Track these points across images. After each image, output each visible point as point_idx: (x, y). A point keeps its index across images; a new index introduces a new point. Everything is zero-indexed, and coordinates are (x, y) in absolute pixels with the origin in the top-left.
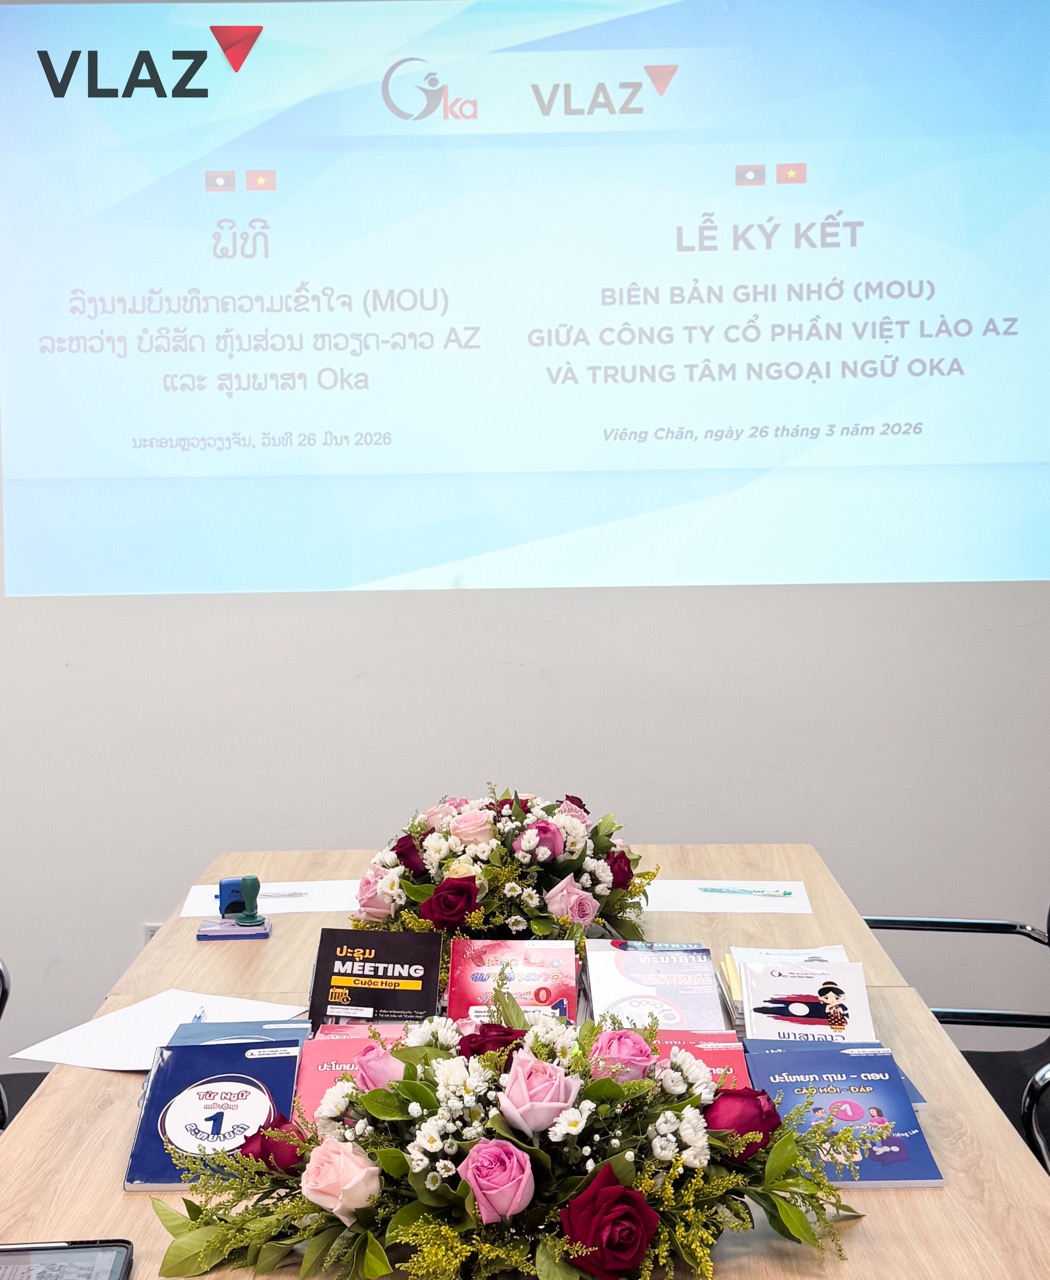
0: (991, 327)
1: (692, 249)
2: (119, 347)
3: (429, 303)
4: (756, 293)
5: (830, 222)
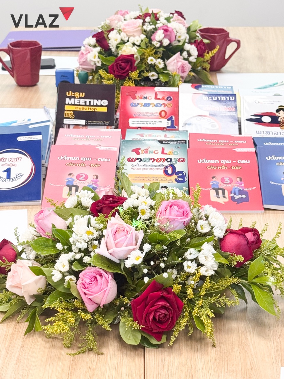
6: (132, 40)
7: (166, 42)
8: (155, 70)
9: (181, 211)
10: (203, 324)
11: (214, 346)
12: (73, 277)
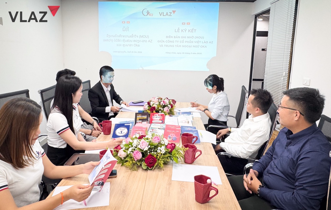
0: (210, 42)
1: (177, 32)
2: (112, 41)
3: (147, 37)
4: (184, 37)
5: (193, 29)
6: (156, 104)
7: (164, 104)
8: (161, 111)
9: (158, 139)
10: (161, 165)
11: (164, 170)
12: (132, 153)
